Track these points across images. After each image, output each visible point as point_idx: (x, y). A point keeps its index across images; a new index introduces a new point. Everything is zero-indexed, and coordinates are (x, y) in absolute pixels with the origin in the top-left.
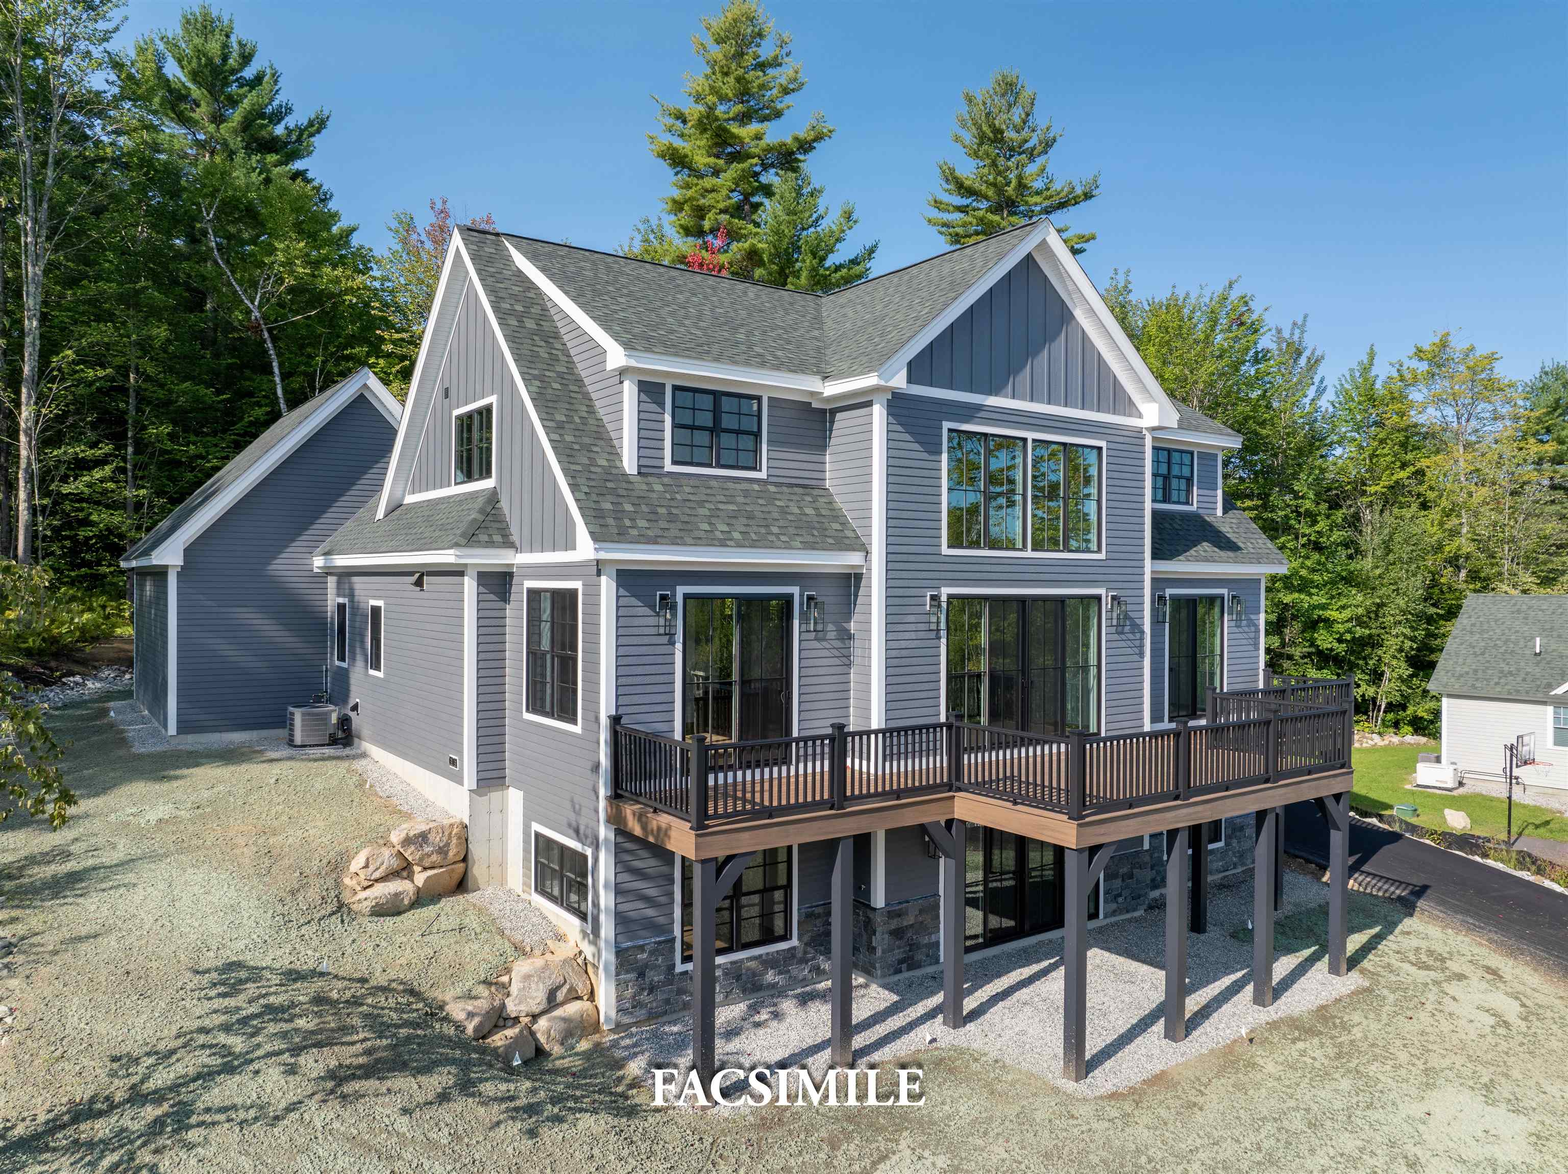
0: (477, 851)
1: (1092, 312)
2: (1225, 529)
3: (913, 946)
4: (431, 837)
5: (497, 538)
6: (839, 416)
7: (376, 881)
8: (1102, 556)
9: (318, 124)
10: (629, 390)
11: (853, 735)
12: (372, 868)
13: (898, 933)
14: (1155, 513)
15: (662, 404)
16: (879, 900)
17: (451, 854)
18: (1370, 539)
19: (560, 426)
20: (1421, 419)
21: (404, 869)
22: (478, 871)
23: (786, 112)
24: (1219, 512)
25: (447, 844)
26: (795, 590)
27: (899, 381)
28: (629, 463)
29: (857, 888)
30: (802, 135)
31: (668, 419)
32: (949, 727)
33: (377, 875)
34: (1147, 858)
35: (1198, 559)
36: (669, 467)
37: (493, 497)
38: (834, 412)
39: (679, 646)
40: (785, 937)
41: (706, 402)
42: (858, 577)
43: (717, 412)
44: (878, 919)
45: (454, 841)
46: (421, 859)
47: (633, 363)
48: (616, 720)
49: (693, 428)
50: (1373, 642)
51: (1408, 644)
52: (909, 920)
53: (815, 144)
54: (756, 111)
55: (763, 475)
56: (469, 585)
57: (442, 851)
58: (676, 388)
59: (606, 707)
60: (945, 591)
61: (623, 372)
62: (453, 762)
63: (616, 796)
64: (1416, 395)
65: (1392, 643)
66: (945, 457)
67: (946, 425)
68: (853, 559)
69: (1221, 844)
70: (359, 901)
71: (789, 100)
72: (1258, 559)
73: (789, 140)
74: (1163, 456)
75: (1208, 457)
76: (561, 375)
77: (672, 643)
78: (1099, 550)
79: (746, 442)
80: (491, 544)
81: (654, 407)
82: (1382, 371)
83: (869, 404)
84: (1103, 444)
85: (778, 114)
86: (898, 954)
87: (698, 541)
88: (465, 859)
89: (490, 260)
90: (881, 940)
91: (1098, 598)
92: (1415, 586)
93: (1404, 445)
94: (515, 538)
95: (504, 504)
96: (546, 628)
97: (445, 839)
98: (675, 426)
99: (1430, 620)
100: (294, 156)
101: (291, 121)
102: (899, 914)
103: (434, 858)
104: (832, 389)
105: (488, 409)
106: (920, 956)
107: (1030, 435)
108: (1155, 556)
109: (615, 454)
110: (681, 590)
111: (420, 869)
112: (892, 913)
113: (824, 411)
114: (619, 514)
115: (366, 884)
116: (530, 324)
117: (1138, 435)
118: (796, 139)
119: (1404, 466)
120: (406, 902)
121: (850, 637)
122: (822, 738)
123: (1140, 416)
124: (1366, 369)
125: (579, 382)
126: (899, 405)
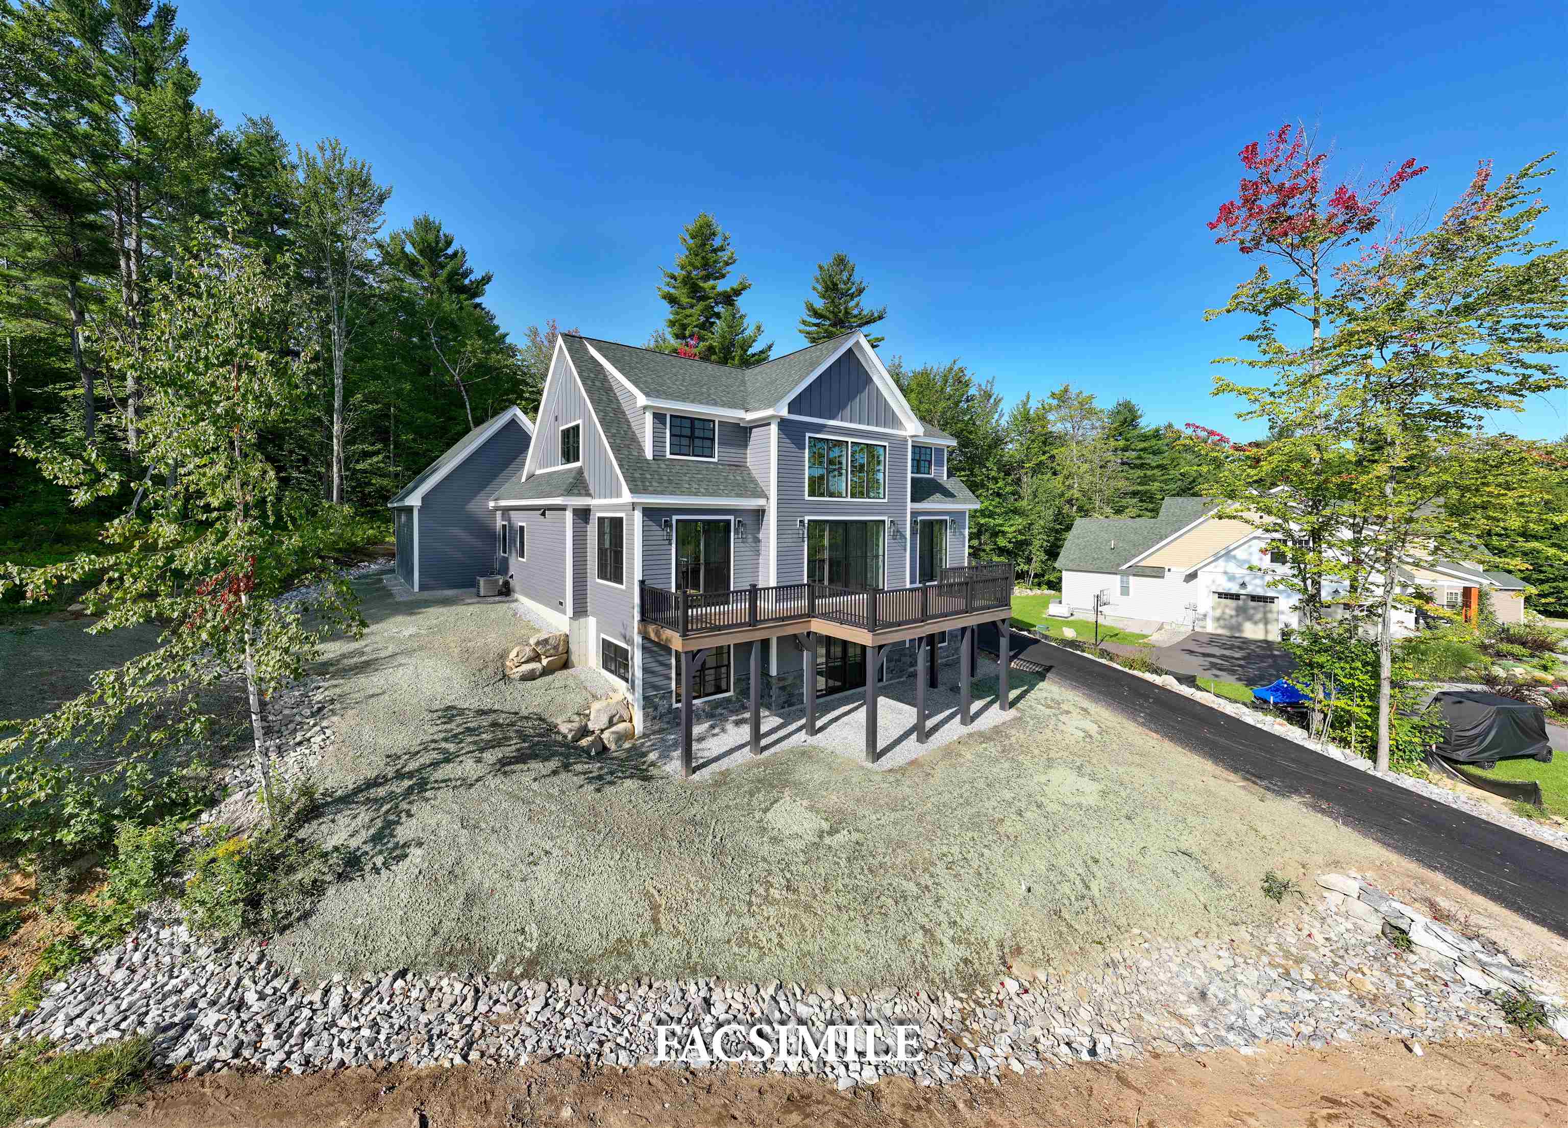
0: (574, 647)
1: (882, 378)
2: (948, 486)
3: (791, 695)
4: (549, 641)
5: (583, 492)
6: (754, 430)
7: (523, 663)
8: (886, 500)
9: (487, 279)
10: (649, 417)
11: (760, 590)
12: (520, 657)
13: (783, 688)
14: (912, 479)
15: (665, 424)
16: (774, 671)
17: (560, 649)
18: (1026, 490)
19: (614, 435)
20: (1054, 429)
21: (537, 657)
22: (574, 658)
24: (945, 478)
25: (558, 644)
26: (732, 518)
27: (784, 412)
28: (649, 454)
29: (763, 666)
31: (668, 432)
32: (809, 586)
33: (524, 660)
34: (907, 652)
35: (933, 502)
36: (668, 456)
37: (580, 471)
38: (751, 428)
39: (674, 546)
40: (727, 690)
41: (687, 424)
42: (764, 511)
43: (692, 428)
44: (774, 681)
45: (562, 643)
46: (545, 652)
47: (650, 403)
48: (642, 582)
49: (680, 436)
50: (1027, 543)
51: (1045, 544)
52: (789, 682)
55: (715, 460)
56: (569, 515)
57: (556, 647)
58: (672, 416)
59: (638, 576)
60: (807, 518)
61: (645, 408)
62: (561, 603)
63: (644, 619)
64: (1051, 417)
65: (1037, 543)
66: (807, 451)
67: (808, 435)
68: (761, 502)
69: (946, 644)
70: (514, 673)
72: (965, 501)
74: (917, 450)
75: (939, 451)
76: (614, 409)
77: (670, 544)
78: (884, 497)
79: (707, 443)
80: (580, 495)
81: (661, 426)
82: (1033, 405)
83: (769, 424)
84: (886, 444)
86: (783, 699)
87: (682, 493)
88: (567, 652)
89: (577, 351)
90: (774, 692)
91: (884, 522)
92: (1049, 514)
93: (1044, 443)
94: (592, 491)
95: (586, 474)
96: (607, 537)
97: (557, 642)
98: (671, 435)
99: (1057, 531)
100: (475, 295)
101: (472, 277)
102: (784, 679)
103: (552, 651)
104: (750, 416)
105: (577, 427)
106: (794, 700)
107: (850, 440)
108: (913, 500)
109: (641, 449)
110: (675, 518)
111: (544, 657)
112: (780, 678)
113: (746, 428)
114: (643, 480)
115: (519, 664)
116: (598, 383)
117: (904, 439)
119: (1044, 453)
120: (538, 673)
121: (759, 541)
122: (745, 591)
123: (905, 430)
124: (1025, 404)
125: (623, 413)
126: (784, 425)
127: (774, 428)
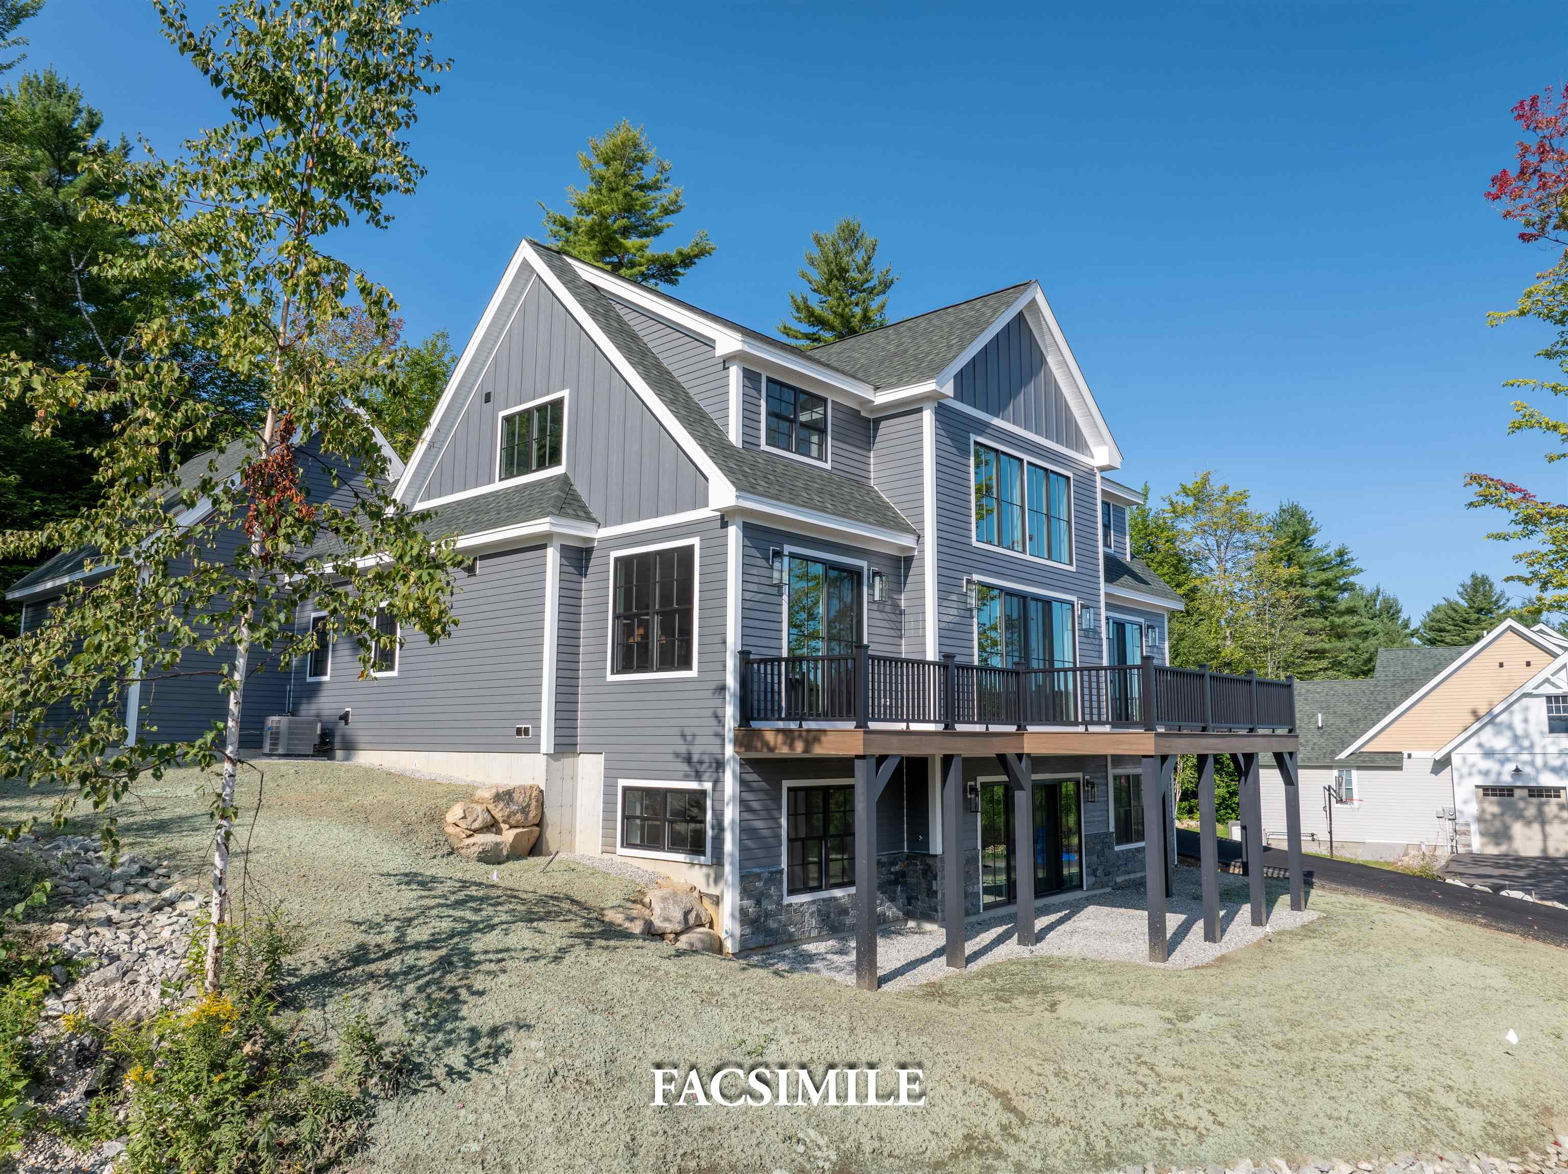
0: (551, 816)
1: (1064, 364)
2: (1136, 569)
4: (516, 796)
5: (578, 514)
6: (883, 424)
7: (475, 831)
8: (1073, 569)
10: (734, 373)
12: (470, 819)
15: (759, 391)
16: (937, 846)
17: (531, 815)
21: (492, 826)
22: (552, 837)
23: (665, 230)
24: (1128, 558)
25: (529, 805)
26: (864, 564)
27: (949, 389)
28: (735, 437)
30: (686, 250)
31: (763, 403)
33: (476, 825)
35: (1124, 586)
36: (765, 446)
37: (564, 482)
38: (877, 421)
39: (785, 598)
41: (788, 395)
42: (909, 560)
43: (798, 405)
44: (939, 864)
45: (534, 803)
46: (509, 816)
47: (747, 348)
48: (745, 655)
49: (781, 417)
53: (696, 260)
54: (636, 227)
55: (828, 466)
56: (552, 556)
57: (525, 810)
58: (770, 380)
60: (975, 578)
61: (731, 358)
62: (523, 735)
63: (746, 724)
64: (1183, 526)
66: (972, 464)
67: (973, 437)
68: (907, 541)
70: (468, 846)
71: (668, 220)
73: (673, 254)
75: (1119, 510)
77: (781, 595)
78: (1071, 564)
79: (817, 436)
80: (577, 517)
81: (753, 393)
82: (1156, 503)
83: (920, 410)
84: (1070, 475)
85: (658, 232)
87: (806, 504)
88: (540, 824)
91: (1073, 604)
94: (597, 514)
95: (580, 488)
97: (527, 800)
98: (769, 414)
103: (519, 816)
104: (881, 398)
105: (557, 405)
107: (1026, 458)
108: (1107, 581)
109: (719, 431)
110: (786, 548)
111: (507, 826)
113: (868, 420)
114: (744, 474)
115: (469, 833)
117: (1091, 473)
118: (680, 253)
120: (505, 853)
121: (902, 613)
123: (1092, 457)
126: (943, 413)
127: (928, 417)
